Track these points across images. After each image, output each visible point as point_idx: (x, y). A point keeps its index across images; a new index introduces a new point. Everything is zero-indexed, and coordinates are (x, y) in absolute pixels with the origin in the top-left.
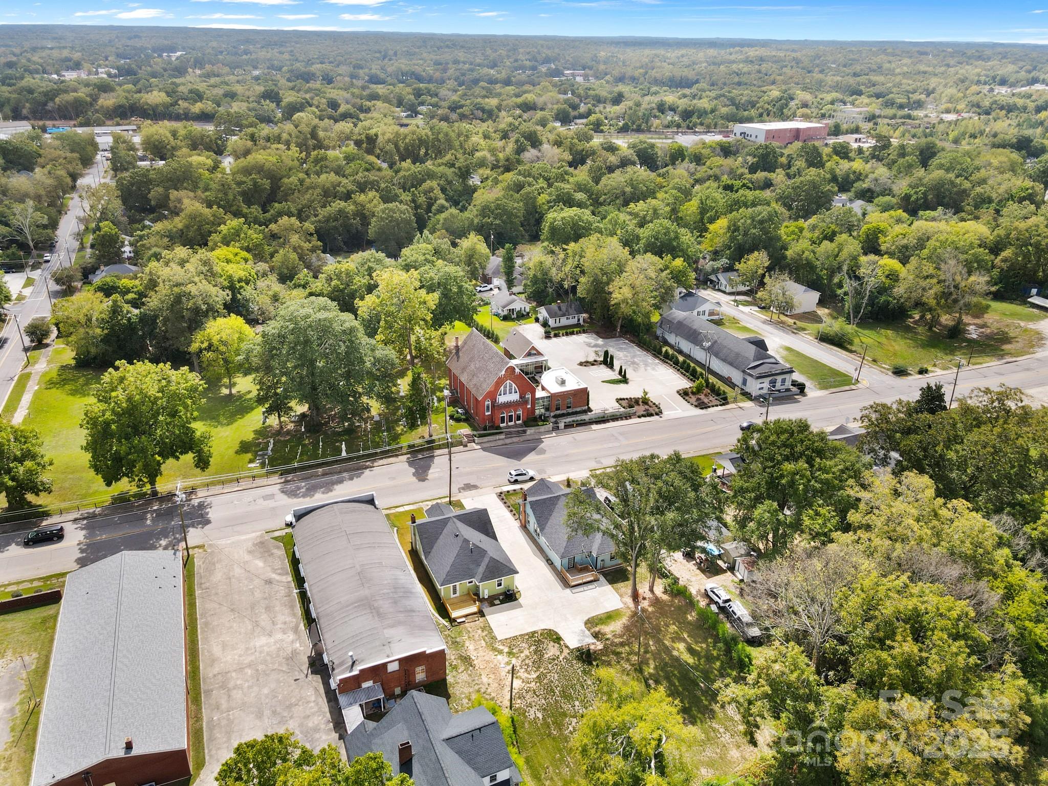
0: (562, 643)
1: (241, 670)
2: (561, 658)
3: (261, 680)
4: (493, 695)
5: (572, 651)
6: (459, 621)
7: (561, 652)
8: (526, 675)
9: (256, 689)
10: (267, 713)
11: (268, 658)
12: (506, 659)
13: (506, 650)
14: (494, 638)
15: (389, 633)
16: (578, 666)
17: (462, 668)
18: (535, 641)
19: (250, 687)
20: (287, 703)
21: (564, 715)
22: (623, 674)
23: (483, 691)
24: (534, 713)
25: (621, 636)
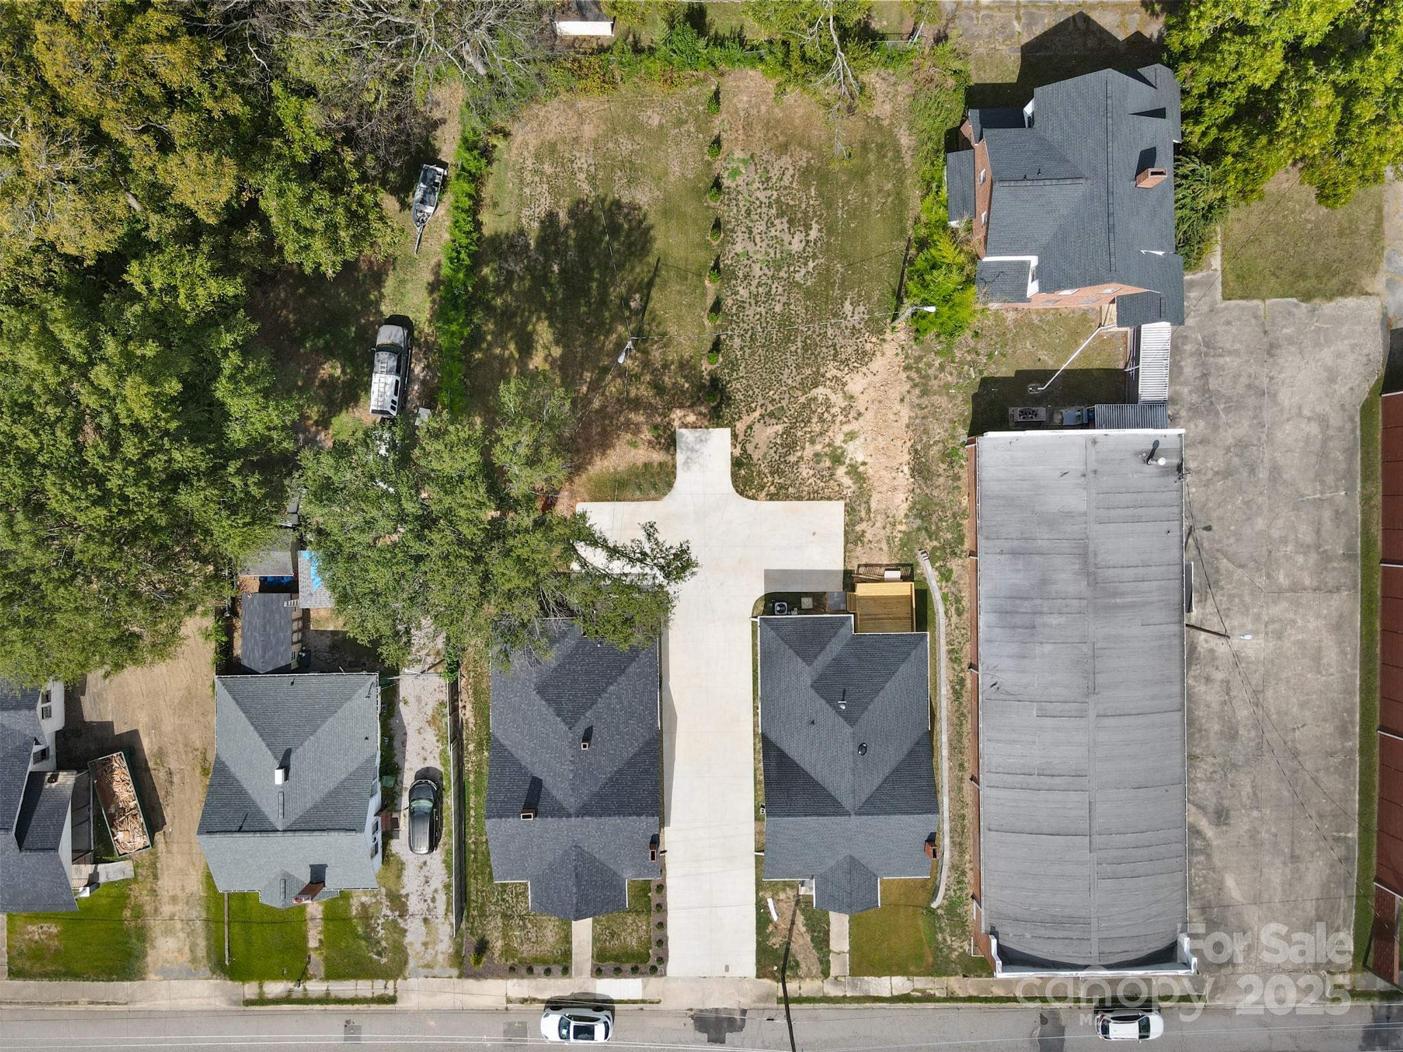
0: (738, 452)
1: (1296, 588)
2: (757, 414)
3: (1265, 553)
4: (903, 375)
5: (731, 425)
6: (897, 574)
7: (750, 427)
8: (833, 397)
9: (1276, 534)
10: (1263, 474)
11: (1247, 599)
12: (850, 447)
13: (841, 471)
14: (850, 510)
15: (1076, 501)
16: (736, 387)
17: (934, 451)
18: (781, 473)
19: (1284, 541)
20: (1229, 483)
21: (809, 294)
22: (670, 339)
23: (917, 391)
24: (854, 314)
25: (628, 425)
